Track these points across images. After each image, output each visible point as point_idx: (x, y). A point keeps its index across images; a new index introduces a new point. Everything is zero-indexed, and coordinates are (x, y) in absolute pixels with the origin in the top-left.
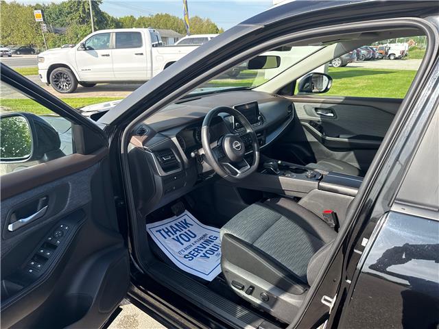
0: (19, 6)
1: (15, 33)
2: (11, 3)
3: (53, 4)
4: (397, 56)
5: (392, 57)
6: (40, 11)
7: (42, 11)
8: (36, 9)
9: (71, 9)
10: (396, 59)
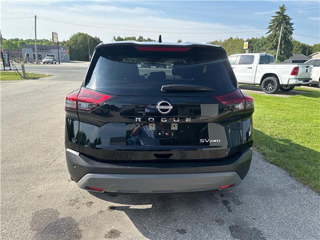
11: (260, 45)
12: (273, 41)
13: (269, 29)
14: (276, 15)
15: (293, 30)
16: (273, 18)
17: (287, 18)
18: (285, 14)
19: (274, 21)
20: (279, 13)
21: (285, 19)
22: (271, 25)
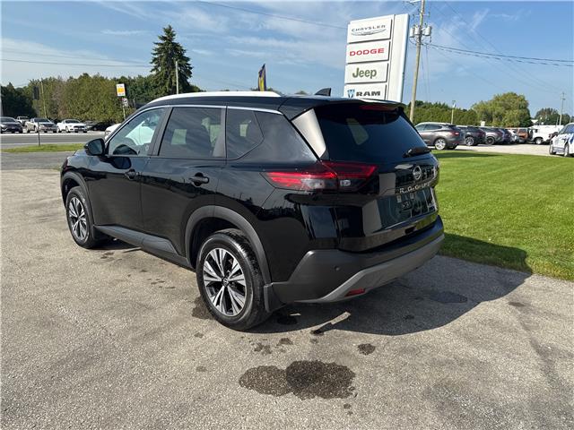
0: (102, 79)
1: (95, 107)
2: (95, 77)
3: (140, 77)
4: (545, 140)
5: (539, 142)
6: (123, 85)
7: (126, 86)
8: (120, 83)
9: (157, 83)
10: (543, 143)
11: (139, 89)
12: (164, 84)
13: (154, 64)
14: (162, 42)
15: (191, 68)
16: (158, 47)
17: (179, 48)
18: (175, 41)
19: (159, 51)
20: (164, 38)
21: (176, 50)
22: (156, 56)
